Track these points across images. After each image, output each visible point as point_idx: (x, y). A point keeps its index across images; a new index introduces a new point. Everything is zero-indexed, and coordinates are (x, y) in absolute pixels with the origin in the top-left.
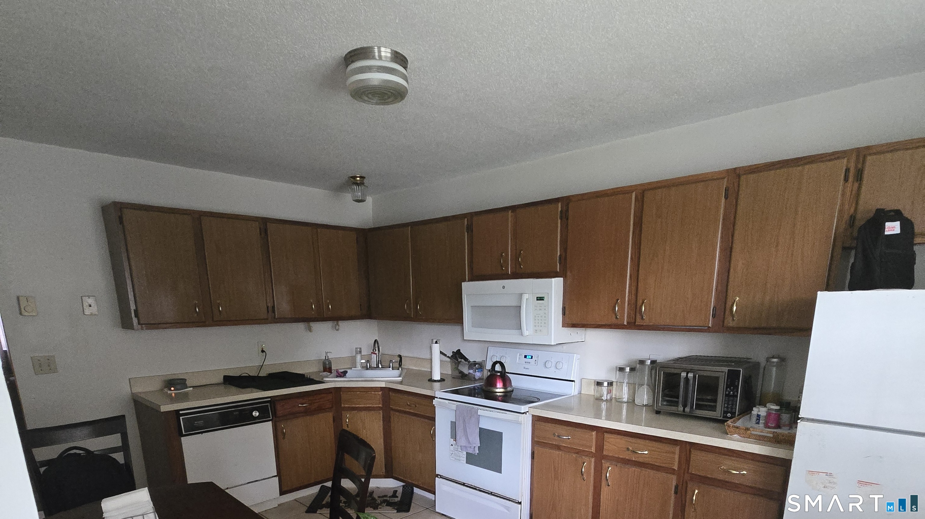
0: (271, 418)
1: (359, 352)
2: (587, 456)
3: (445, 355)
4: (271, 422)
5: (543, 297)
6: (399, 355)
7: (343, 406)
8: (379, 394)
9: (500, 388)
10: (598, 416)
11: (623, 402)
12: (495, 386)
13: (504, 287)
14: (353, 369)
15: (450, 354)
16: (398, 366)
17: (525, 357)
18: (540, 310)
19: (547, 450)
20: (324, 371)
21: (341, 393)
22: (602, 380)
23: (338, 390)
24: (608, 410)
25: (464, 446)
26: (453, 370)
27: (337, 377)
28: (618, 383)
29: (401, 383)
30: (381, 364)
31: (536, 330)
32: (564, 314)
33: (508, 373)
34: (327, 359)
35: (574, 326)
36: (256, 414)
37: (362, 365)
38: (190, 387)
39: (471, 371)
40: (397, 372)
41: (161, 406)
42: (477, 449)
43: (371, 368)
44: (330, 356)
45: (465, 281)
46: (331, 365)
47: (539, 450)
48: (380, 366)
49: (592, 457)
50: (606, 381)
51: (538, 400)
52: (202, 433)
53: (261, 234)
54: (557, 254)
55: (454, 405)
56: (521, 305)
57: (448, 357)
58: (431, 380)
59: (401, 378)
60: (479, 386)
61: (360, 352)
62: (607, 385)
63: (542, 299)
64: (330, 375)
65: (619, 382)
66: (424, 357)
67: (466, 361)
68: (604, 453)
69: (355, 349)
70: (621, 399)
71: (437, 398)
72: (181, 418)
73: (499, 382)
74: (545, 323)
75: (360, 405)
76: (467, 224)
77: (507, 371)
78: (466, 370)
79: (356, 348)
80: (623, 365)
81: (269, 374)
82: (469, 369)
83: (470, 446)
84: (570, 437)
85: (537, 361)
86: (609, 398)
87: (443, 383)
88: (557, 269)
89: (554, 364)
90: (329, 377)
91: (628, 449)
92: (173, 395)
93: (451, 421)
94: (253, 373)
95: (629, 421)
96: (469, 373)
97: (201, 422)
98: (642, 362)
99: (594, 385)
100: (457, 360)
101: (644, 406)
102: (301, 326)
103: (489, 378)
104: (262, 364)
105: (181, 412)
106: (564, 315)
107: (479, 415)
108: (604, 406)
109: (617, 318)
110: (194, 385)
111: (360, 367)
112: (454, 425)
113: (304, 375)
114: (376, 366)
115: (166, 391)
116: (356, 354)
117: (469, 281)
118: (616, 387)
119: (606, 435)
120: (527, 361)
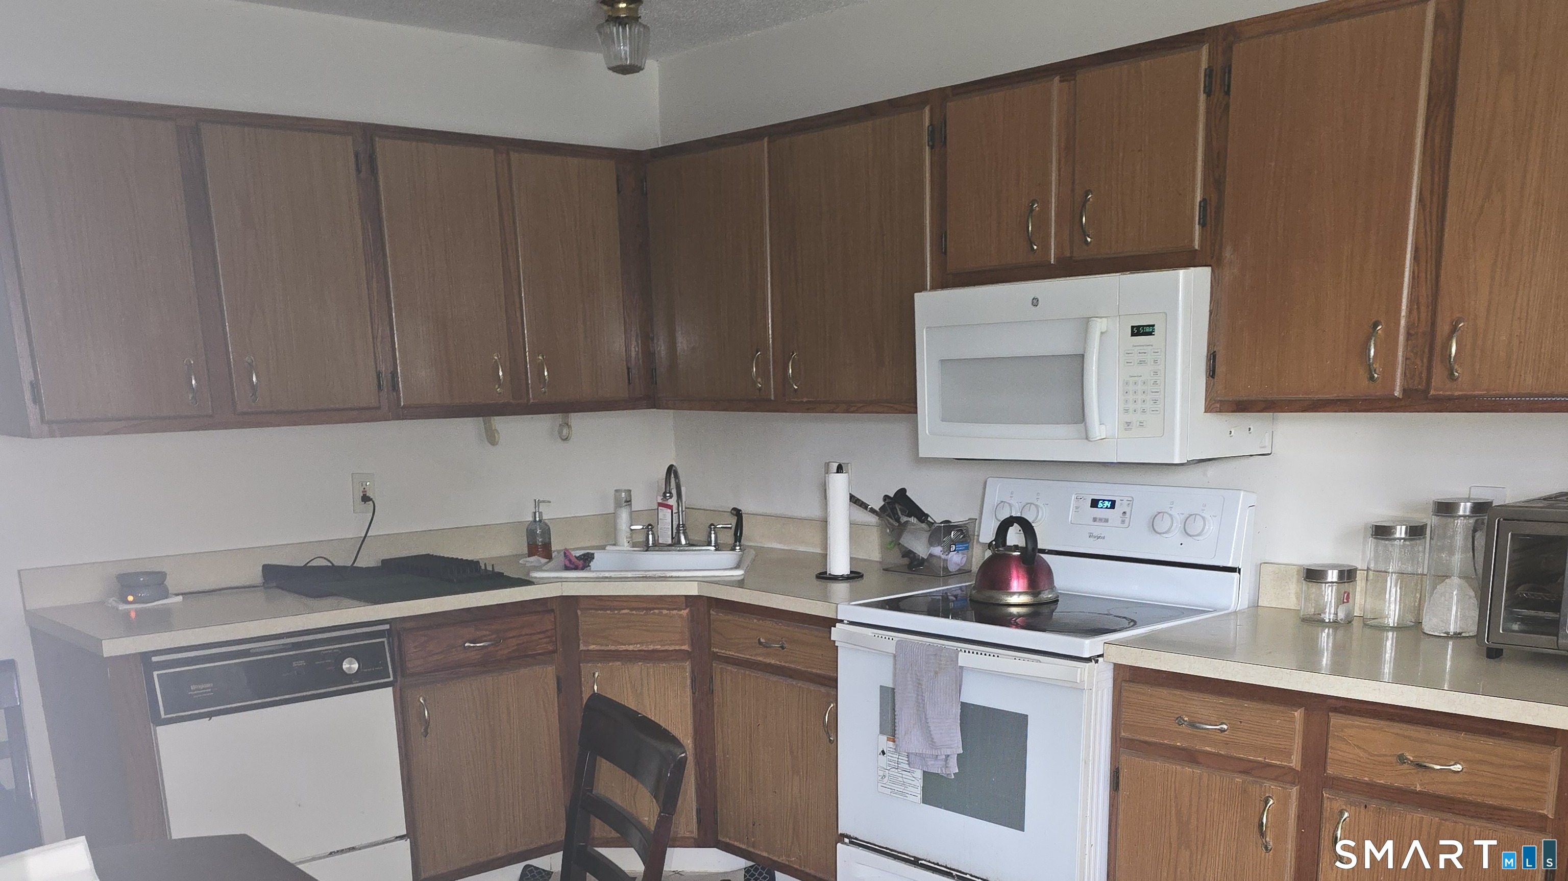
0: (391, 679)
1: (626, 501)
2: (1275, 779)
3: (863, 505)
4: (391, 688)
5: (1149, 326)
6: (734, 509)
7: (582, 647)
8: (681, 616)
9: (1020, 593)
10: (1309, 664)
11: (1384, 628)
12: (1003, 586)
13: (1035, 302)
14: (608, 548)
15: (877, 504)
16: (731, 540)
17: (1094, 503)
18: (1141, 362)
19: (1159, 766)
20: (531, 554)
21: (579, 612)
22: (1323, 566)
23: (570, 603)
24: (1339, 650)
25: (916, 754)
26: (884, 548)
27: (567, 568)
28: (1371, 573)
29: (740, 584)
30: (684, 533)
31: (1128, 424)
32: (1212, 372)
33: (1043, 551)
34: (538, 519)
35: (1241, 406)
36: (351, 666)
37: (631, 537)
38: (177, 595)
39: (937, 550)
40: (728, 557)
41: (103, 641)
42: (953, 763)
43: (658, 546)
44: (548, 514)
45: (922, 289)
46: (550, 539)
47: (1131, 762)
48: (683, 541)
49: (1293, 783)
50: (1333, 567)
51: (1132, 624)
52: (210, 715)
53: (358, 171)
54: (1194, 198)
55: (889, 642)
56: (1085, 348)
57: (873, 511)
58: (825, 577)
59: (739, 573)
60: (959, 592)
61: (629, 502)
62: (1335, 579)
63: (1148, 330)
64: (548, 562)
65: (1374, 571)
66: (804, 515)
67: (922, 522)
68: (1330, 771)
69: (613, 492)
70: (1378, 620)
71: (841, 621)
72: (155, 673)
73: (1018, 577)
74: (1155, 401)
75: (629, 644)
76: (931, 124)
77: (1040, 546)
78: (921, 548)
79: (616, 491)
80: (1388, 521)
81: (384, 562)
82: (931, 543)
83: (935, 752)
84: (1225, 727)
85: (1128, 515)
86: (1341, 615)
87: (858, 584)
88: (1192, 240)
89: (1179, 519)
90: (544, 568)
91: (1402, 759)
92: (133, 615)
93: (881, 686)
94: (342, 560)
95: (1402, 677)
96: (931, 555)
97: (208, 685)
98: (1445, 509)
99: (1298, 581)
100: (898, 520)
101: (1448, 637)
102: (469, 427)
103: (987, 566)
104: (364, 535)
105: (154, 659)
106: (1213, 376)
107: (961, 667)
108: (1325, 638)
109: (1372, 378)
110: (188, 590)
111: (626, 544)
112: (888, 697)
113: (477, 563)
114: (670, 542)
115: (114, 604)
116: (616, 508)
117: (934, 288)
118: (1364, 584)
119: (1336, 720)
120: (1098, 516)
